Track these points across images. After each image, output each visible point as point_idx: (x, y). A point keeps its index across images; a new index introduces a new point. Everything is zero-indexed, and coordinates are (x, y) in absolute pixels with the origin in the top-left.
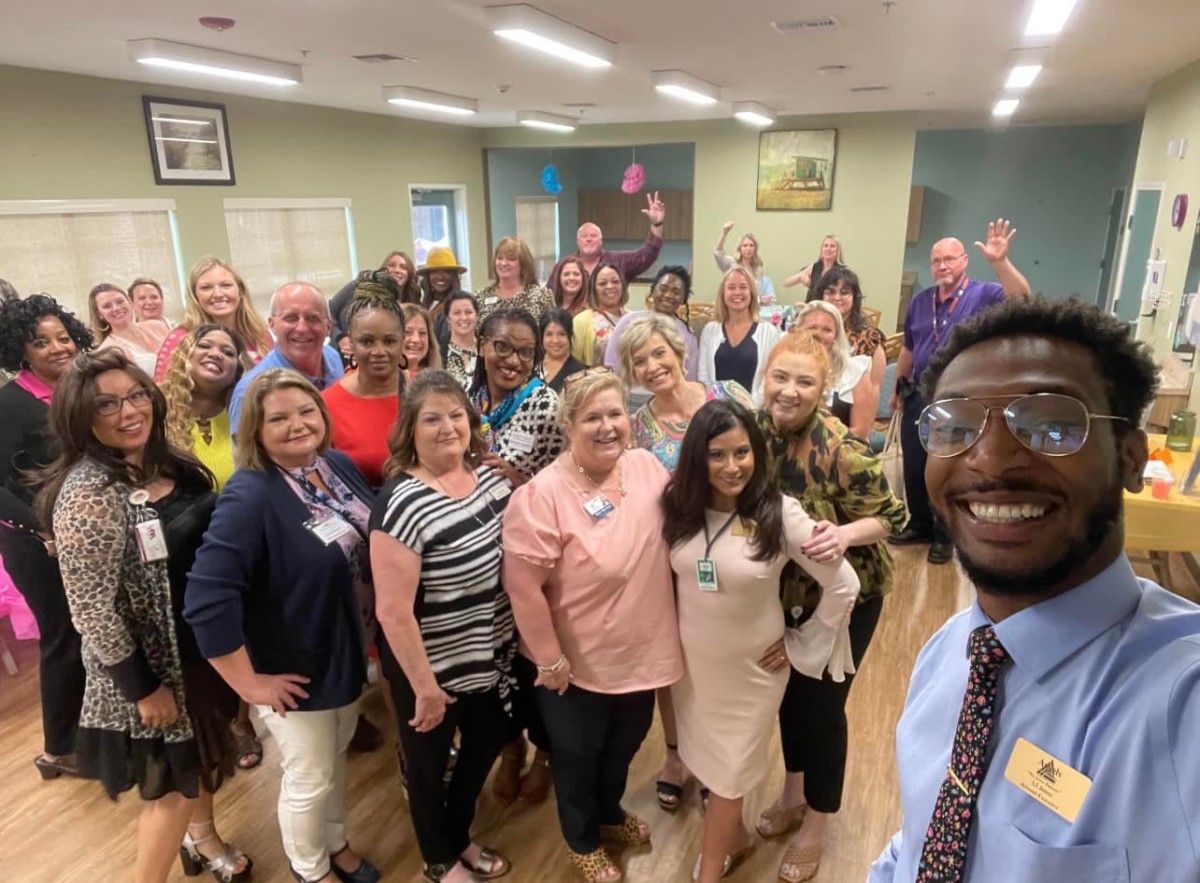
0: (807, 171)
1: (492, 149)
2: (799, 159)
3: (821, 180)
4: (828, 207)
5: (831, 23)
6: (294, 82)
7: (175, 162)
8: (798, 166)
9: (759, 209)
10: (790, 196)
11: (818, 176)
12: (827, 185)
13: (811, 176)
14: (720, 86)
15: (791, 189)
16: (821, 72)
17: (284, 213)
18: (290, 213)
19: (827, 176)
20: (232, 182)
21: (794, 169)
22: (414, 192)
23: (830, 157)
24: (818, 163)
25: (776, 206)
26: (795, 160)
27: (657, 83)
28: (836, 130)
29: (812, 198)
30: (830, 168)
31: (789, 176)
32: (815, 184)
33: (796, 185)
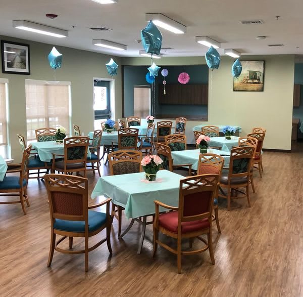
0: (253, 76)
1: (125, 65)
2: (250, 72)
3: (259, 79)
4: (262, 90)
5: (260, 22)
6: (64, 37)
7: (10, 65)
8: (250, 74)
9: (234, 90)
10: (247, 86)
11: (258, 78)
12: (261, 81)
13: (255, 78)
14: (220, 43)
15: (247, 83)
16: (258, 39)
17: (46, 86)
18: (48, 86)
19: (261, 78)
20: (29, 74)
21: (248, 75)
22: (95, 81)
23: (262, 71)
24: (258, 73)
25: (241, 89)
26: (248, 72)
27: (198, 40)
28: (264, 61)
29: (256, 87)
30: (262, 75)
31: (246, 78)
32: (256, 81)
33: (249, 81)
